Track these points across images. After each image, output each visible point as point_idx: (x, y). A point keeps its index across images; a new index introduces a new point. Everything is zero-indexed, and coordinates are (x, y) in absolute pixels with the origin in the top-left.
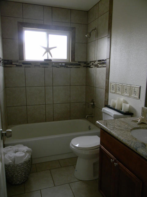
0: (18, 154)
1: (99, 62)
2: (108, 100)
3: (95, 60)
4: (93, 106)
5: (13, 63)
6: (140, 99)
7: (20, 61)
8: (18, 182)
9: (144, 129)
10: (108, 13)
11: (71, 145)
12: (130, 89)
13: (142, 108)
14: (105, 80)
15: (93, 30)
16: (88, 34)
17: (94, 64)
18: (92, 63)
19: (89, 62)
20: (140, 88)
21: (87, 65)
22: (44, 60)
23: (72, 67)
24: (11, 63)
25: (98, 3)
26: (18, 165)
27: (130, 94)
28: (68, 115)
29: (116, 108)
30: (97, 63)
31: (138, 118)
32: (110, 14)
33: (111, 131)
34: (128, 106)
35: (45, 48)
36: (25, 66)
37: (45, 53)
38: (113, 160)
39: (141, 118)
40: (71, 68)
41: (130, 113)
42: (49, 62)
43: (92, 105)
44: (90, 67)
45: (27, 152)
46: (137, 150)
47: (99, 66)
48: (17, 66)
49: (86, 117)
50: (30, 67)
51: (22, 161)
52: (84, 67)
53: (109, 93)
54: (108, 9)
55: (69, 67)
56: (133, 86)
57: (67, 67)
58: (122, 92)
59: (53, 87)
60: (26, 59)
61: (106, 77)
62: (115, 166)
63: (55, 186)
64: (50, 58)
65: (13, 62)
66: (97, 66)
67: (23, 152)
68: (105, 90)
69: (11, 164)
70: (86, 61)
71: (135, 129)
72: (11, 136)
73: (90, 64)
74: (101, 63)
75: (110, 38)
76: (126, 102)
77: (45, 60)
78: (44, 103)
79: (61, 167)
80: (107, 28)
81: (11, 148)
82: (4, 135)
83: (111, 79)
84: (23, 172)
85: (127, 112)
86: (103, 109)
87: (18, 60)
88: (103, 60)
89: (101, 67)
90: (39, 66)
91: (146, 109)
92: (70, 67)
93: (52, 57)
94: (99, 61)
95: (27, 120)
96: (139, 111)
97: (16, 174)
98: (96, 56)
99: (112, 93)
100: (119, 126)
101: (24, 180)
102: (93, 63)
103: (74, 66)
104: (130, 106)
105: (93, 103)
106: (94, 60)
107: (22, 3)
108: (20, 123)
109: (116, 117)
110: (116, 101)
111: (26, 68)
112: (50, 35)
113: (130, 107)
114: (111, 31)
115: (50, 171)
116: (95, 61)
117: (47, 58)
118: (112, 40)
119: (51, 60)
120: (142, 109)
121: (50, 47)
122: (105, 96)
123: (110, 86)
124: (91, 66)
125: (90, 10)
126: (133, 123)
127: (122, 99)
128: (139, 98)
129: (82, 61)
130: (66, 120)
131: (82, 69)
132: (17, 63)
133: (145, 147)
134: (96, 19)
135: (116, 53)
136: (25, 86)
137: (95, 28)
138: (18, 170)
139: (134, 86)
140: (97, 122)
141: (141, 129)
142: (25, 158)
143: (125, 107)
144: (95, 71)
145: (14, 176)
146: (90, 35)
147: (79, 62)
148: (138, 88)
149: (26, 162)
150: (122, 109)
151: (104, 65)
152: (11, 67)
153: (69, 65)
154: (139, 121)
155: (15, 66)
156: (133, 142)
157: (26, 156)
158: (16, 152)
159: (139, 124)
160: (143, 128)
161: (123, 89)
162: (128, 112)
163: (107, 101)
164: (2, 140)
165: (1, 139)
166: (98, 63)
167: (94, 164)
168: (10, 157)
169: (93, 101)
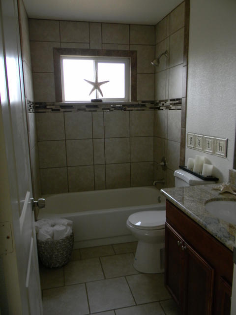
0: (57, 228)
1: (171, 102)
2: (184, 158)
3: (167, 99)
4: (165, 167)
5: (48, 107)
6: (228, 157)
7: (58, 103)
8: (58, 265)
9: (227, 200)
10: (183, 29)
11: (128, 223)
12: (214, 143)
13: (230, 171)
14: (180, 128)
15: (163, 54)
16: (155, 61)
17: (165, 105)
18: (162, 103)
19: (158, 102)
20: (227, 141)
21: (155, 105)
22: (90, 100)
23: (132, 110)
24: (45, 107)
25: (170, 14)
26: (58, 242)
27: (214, 150)
28: (128, 181)
29: (194, 171)
30: (168, 103)
31: (221, 186)
32: (185, 31)
33: (178, 203)
34: (211, 167)
35: (92, 83)
36: (63, 110)
37: (93, 90)
38: (181, 243)
39: (225, 185)
40: (131, 112)
41: (213, 179)
42: (98, 103)
43: (162, 165)
44: (159, 109)
45: (68, 225)
46: (206, 227)
47: (172, 108)
48: (53, 110)
49: (154, 184)
50: (71, 112)
51: (64, 236)
52: (151, 108)
53: (186, 148)
54: (184, 23)
55: (128, 110)
56: (217, 138)
57: (125, 110)
58: (204, 148)
59: (106, 139)
60: (66, 100)
61: (182, 125)
62: (183, 249)
63: (105, 279)
64: (100, 97)
65: (47, 105)
66: (168, 108)
67: (63, 225)
68: (180, 144)
69: (49, 240)
70: (153, 100)
71: (212, 200)
72: (43, 207)
73: (160, 105)
74: (175, 104)
75: (186, 67)
76: (208, 162)
77: (93, 101)
78: (92, 163)
79: (115, 254)
80: (183, 52)
81: (45, 221)
82: (36, 205)
83: (188, 129)
84: (64, 250)
85: (209, 176)
86: (175, 172)
87: (54, 103)
88: (178, 99)
89: (174, 109)
90: (84, 110)
91: (235, 172)
92: (130, 110)
93: (102, 96)
94: (171, 100)
95: (68, 187)
96: (226, 176)
97: (56, 254)
98: (167, 93)
99: (191, 148)
100: (191, 197)
101: (65, 262)
102: (164, 103)
103: (136, 109)
104: (214, 167)
105: (165, 163)
106: (165, 99)
107: (59, 20)
108: (58, 192)
109: (192, 183)
110: (194, 161)
111: (65, 113)
112: (99, 64)
113: (214, 169)
114: (187, 57)
115: (100, 260)
116: (166, 101)
117: (95, 98)
118: (189, 69)
119: (100, 101)
120: (230, 173)
121: (99, 81)
122: (181, 152)
123: (188, 139)
124: (161, 108)
125: (158, 23)
126: (213, 192)
127: (203, 157)
128: (226, 156)
129: (148, 100)
130: (124, 187)
131: (148, 112)
132: (53, 107)
133: (217, 224)
134: (167, 38)
135: (194, 89)
136: (64, 139)
137: (166, 51)
138: (58, 248)
139: (219, 139)
140: (162, 190)
141: (222, 200)
142: (66, 233)
143: (207, 169)
144: (166, 115)
145: (54, 256)
146: (158, 62)
147: (143, 102)
148: (224, 141)
149: (67, 237)
150: (202, 172)
151: (179, 107)
152: (45, 112)
153: (128, 107)
154: (222, 189)
155: (50, 110)
156: (203, 217)
157: (68, 231)
158: (53, 226)
159: (220, 194)
160: (225, 199)
161: (204, 143)
162: (211, 176)
163: (183, 160)
164: (33, 212)
165: (33, 210)
166: (171, 104)
167: (161, 250)
168: (47, 232)
169: (163, 160)
